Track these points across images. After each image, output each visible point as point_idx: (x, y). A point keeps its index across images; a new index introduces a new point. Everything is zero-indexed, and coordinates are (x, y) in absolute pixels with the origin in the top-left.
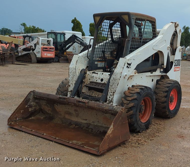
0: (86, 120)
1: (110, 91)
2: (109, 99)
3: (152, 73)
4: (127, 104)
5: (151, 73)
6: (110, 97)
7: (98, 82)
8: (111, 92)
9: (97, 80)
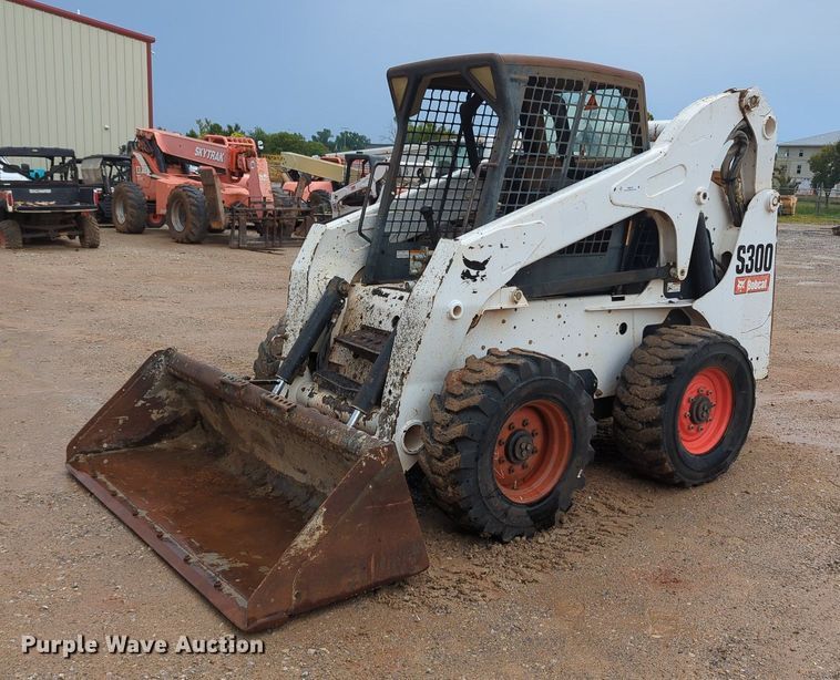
0: (304, 472)
1: (392, 369)
2: (388, 400)
3: (623, 299)
4: (443, 427)
5: (614, 299)
6: (390, 392)
7: (383, 327)
8: (397, 374)
9: (380, 322)
